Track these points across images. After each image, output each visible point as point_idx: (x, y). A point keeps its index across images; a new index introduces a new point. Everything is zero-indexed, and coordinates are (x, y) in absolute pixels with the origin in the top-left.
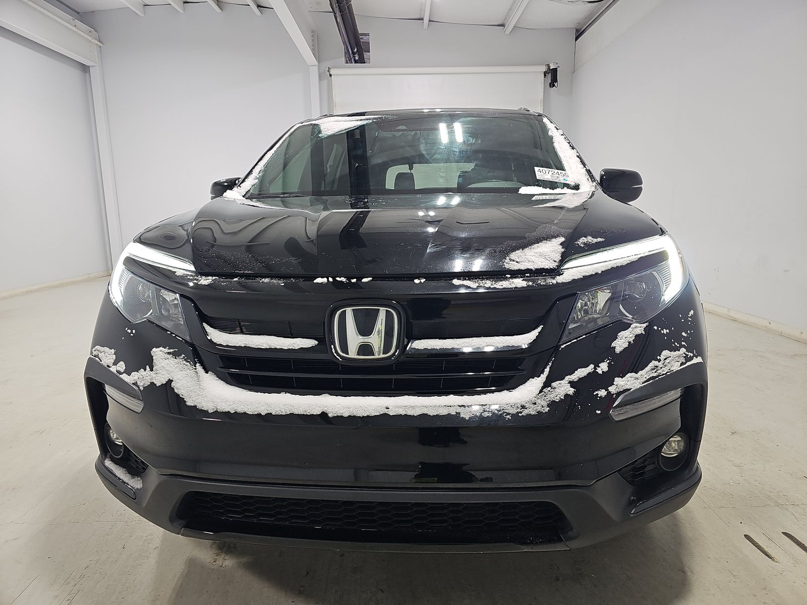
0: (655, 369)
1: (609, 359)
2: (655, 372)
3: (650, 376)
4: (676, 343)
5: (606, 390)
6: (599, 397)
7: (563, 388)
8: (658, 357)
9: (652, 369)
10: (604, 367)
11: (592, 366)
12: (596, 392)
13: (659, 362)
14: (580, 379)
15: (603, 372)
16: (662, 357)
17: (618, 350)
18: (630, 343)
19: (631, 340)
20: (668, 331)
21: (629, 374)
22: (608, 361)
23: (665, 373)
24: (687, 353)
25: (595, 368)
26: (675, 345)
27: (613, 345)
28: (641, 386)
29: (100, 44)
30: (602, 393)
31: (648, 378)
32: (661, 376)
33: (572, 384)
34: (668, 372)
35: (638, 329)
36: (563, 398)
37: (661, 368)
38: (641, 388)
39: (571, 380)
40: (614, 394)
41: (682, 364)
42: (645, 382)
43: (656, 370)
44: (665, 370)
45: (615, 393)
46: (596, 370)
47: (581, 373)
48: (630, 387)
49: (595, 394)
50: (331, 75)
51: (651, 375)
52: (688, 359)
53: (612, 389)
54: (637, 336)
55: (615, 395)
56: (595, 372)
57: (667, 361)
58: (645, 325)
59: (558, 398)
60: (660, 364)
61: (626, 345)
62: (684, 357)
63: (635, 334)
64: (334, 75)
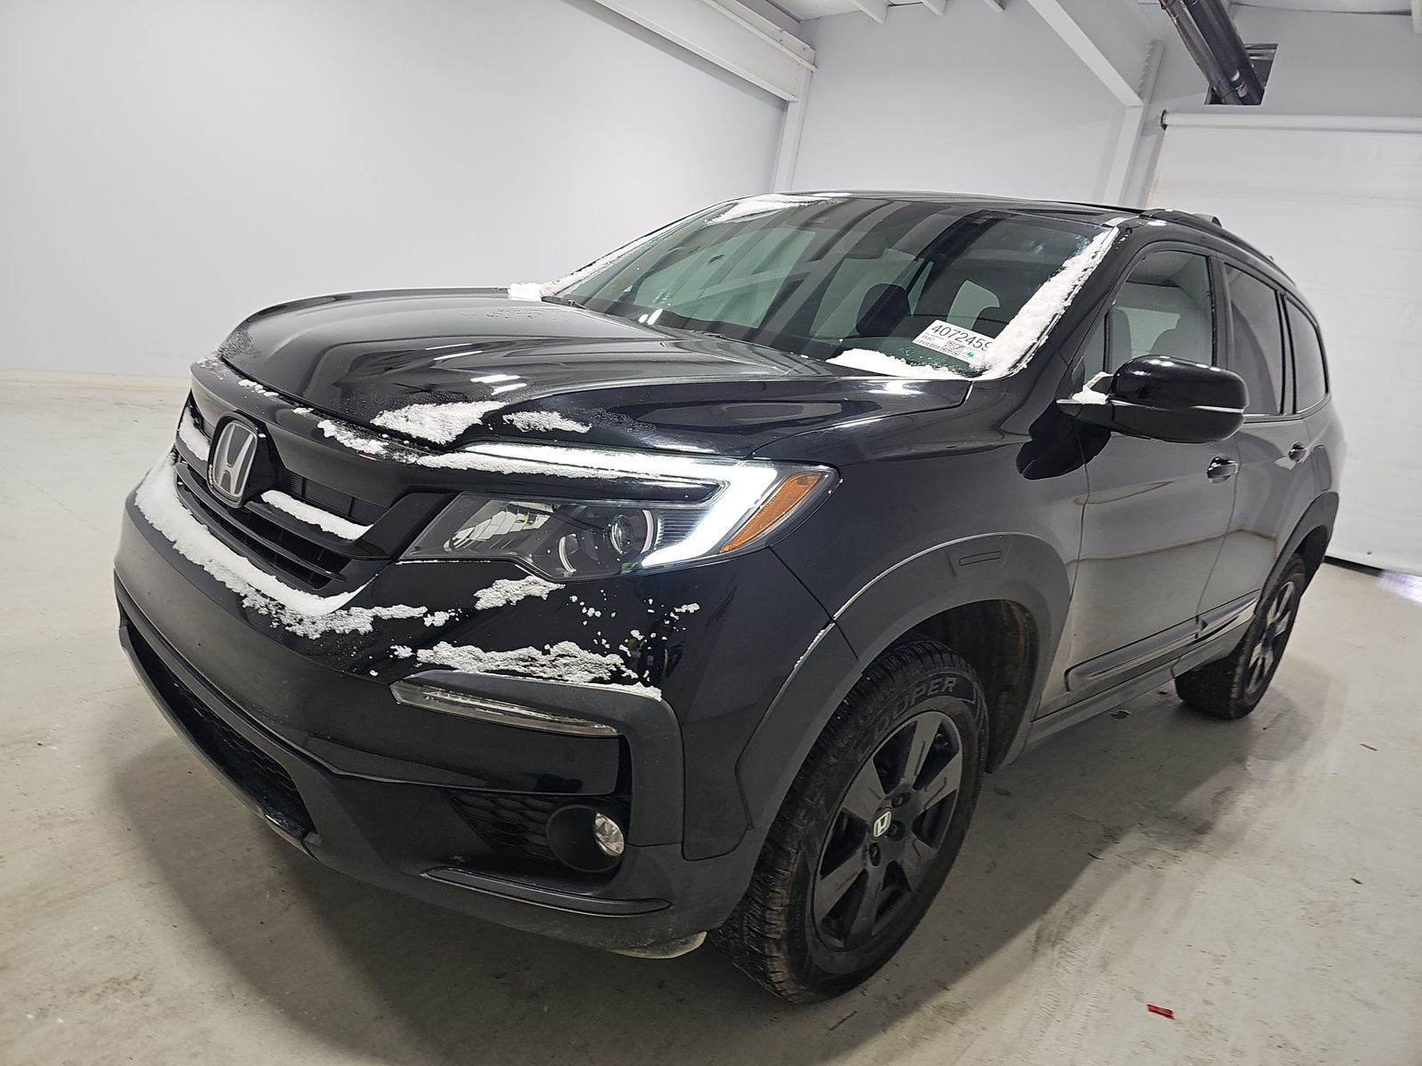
0: (527, 661)
1: (456, 612)
2: (525, 666)
3: (506, 668)
4: (604, 641)
5: (415, 651)
6: (394, 655)
7: (361, 621)
8: (547, 647)
9: (523, 660)
10: (440, 618)
11: (424, 609)
12: (396, 647)
13: (543, 654)
14: (393, 620)
15: (432, 624)
16: (555, 650)
17: (480, 606)
18: (509, 602)
19: (514, 600)
20: (598, 614)
21: (471, 648)
22: (453, 614)
23: (545, 676)
24: (623, 668)
25: (425, 615)
26: (600, 642)
27: (478, 594)
28: (478, 672)
29: (813, 68)
30: (404, 652)
31: (501, 667)
32: (533, 677)
33: (376, 620)
34: (554, 679)
35: (538, 587)
36: (347, 632)
37: (543, 666)
38: (475, 676)
39: (379, 614)
40: (419, 662)
41: (600, 680)
42: (492, 672)
43: (526, 663)
44: (550, 672)
45: (423, 661)
46: (425, 619)
47: (401, 611)
48: (457, 665)
49: (392, 647)
50: (1165, 127)
51: (511, 667)
52: (617, 677)
53: (423, 655)
54: (529, 598)
55: (421, 664)
56: (421, 620)
57: (563, 660)
58: (555, 586)
59: (341, 629)
60: (543, 659)
61: (500, 603)
62: (611, 671)
63: (528, 593)
64: (1171, 126)
